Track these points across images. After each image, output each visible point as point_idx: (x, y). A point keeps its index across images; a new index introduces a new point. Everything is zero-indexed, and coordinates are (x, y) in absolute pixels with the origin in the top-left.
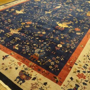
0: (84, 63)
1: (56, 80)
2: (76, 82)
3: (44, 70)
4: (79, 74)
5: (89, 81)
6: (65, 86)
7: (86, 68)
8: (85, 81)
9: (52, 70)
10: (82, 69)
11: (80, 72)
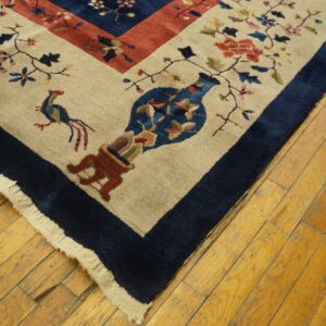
0: (268, 8)
1: (107, 49)
2: (206, 66)
3: (59, 13)
4: (228, 41)
5: (271, 72)
6: (144, 76)
7: (271, 25)
8: (254, 68)
9: (102, 14)
10: (251, 24)
11: (237, 34)
